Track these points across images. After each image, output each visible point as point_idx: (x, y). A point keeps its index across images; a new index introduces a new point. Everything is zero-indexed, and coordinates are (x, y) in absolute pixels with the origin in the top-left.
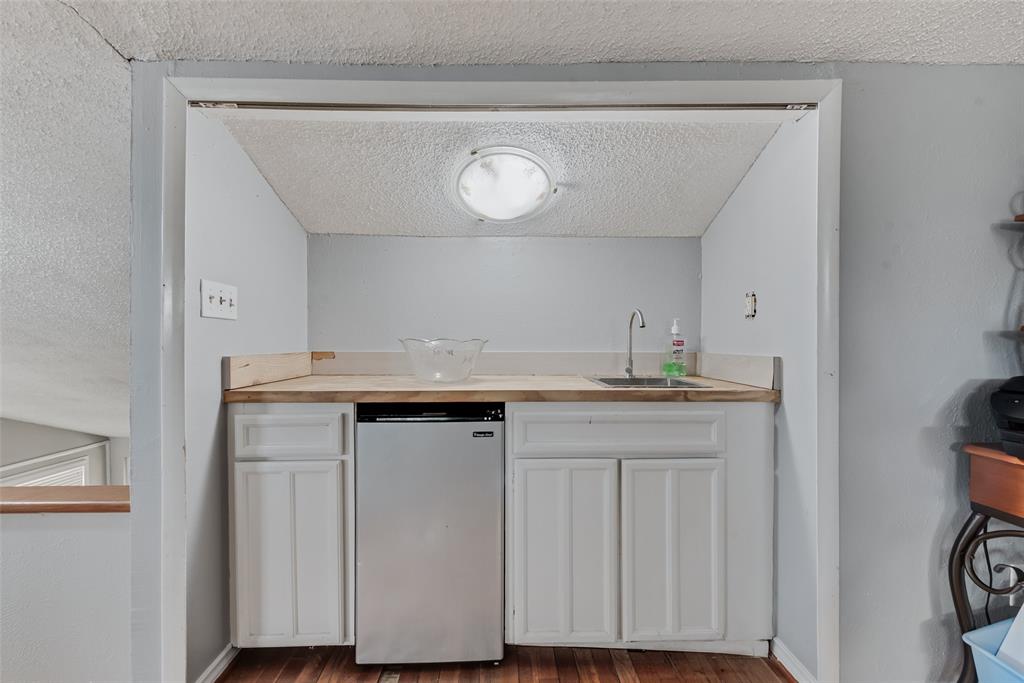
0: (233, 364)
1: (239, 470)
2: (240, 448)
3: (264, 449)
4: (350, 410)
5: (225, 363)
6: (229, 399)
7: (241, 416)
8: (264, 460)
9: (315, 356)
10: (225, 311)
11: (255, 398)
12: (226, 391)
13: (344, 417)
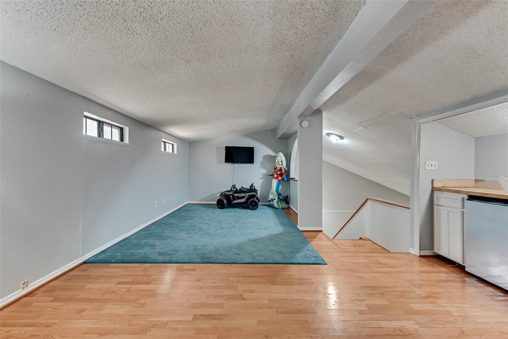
0: (434, 181)
1: (435, 207)
2: (435, 202)
3: (441, 204)
4: (466, 197)
5: (432, 181)
6: (433, 189)
7: (436, 194)
8: (442, 206)
9: (476, 181)
10: (433, 168)
11: (439, 190)
12: (433, 187)
13: (463, 198)
